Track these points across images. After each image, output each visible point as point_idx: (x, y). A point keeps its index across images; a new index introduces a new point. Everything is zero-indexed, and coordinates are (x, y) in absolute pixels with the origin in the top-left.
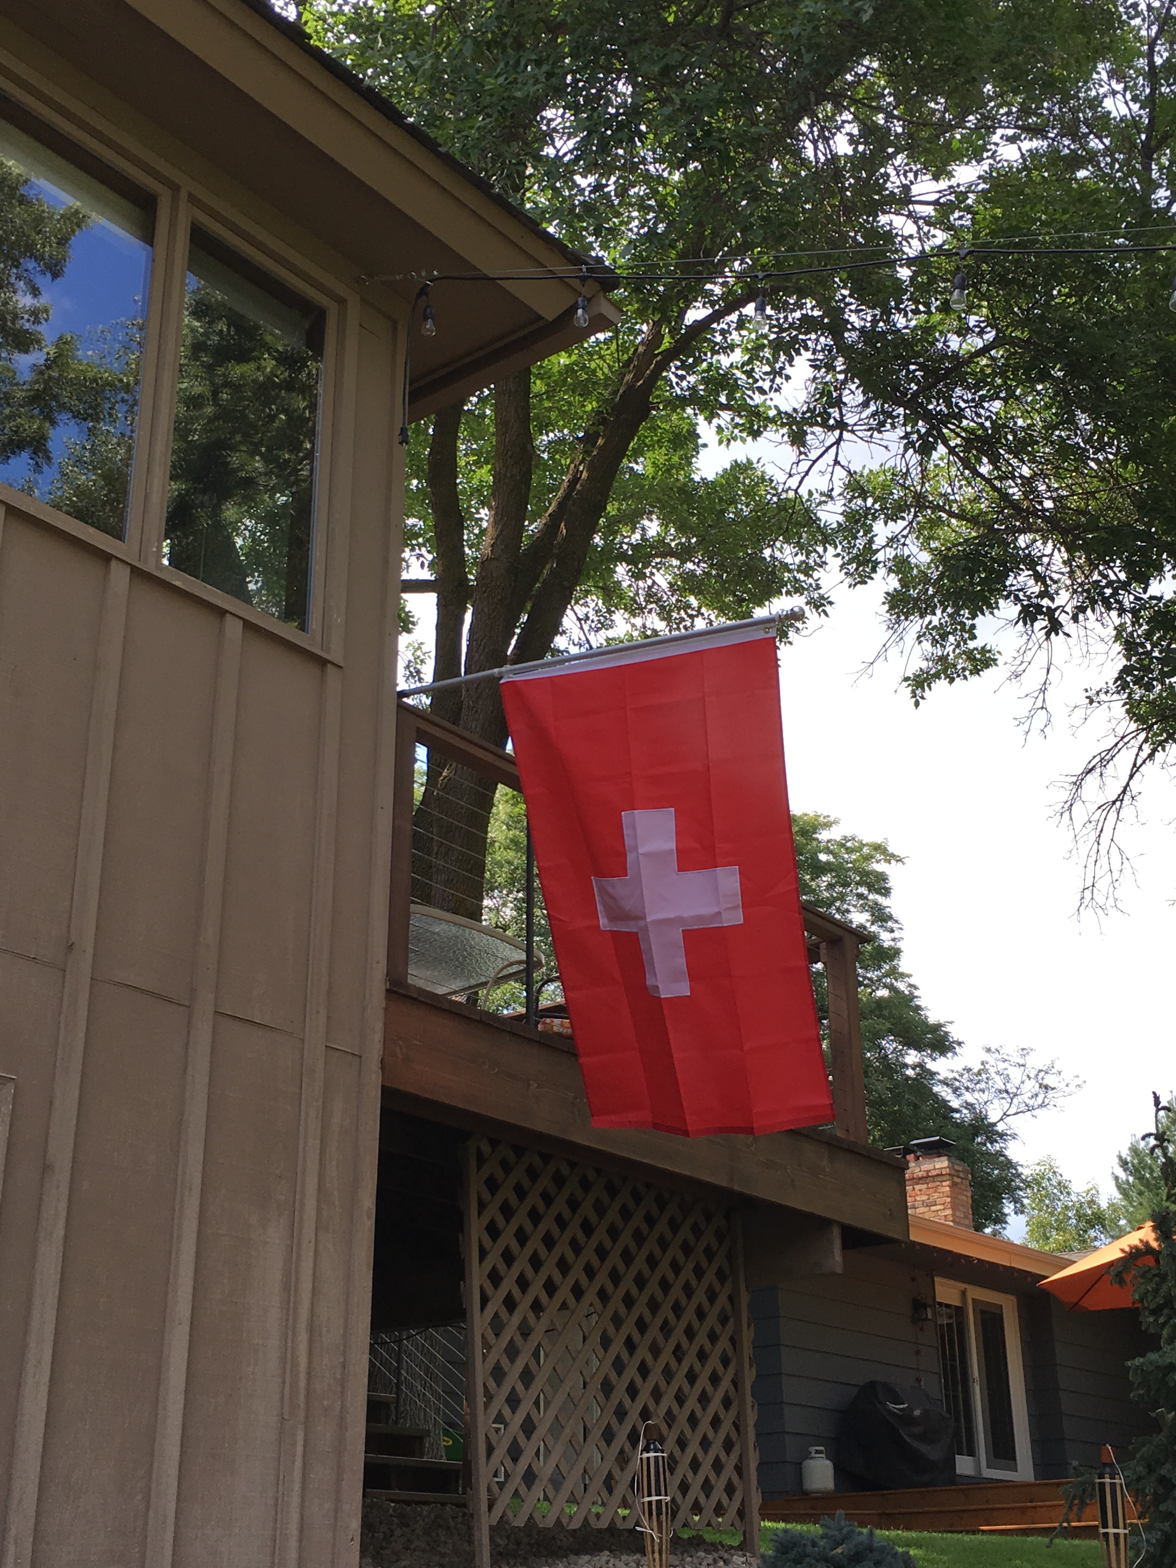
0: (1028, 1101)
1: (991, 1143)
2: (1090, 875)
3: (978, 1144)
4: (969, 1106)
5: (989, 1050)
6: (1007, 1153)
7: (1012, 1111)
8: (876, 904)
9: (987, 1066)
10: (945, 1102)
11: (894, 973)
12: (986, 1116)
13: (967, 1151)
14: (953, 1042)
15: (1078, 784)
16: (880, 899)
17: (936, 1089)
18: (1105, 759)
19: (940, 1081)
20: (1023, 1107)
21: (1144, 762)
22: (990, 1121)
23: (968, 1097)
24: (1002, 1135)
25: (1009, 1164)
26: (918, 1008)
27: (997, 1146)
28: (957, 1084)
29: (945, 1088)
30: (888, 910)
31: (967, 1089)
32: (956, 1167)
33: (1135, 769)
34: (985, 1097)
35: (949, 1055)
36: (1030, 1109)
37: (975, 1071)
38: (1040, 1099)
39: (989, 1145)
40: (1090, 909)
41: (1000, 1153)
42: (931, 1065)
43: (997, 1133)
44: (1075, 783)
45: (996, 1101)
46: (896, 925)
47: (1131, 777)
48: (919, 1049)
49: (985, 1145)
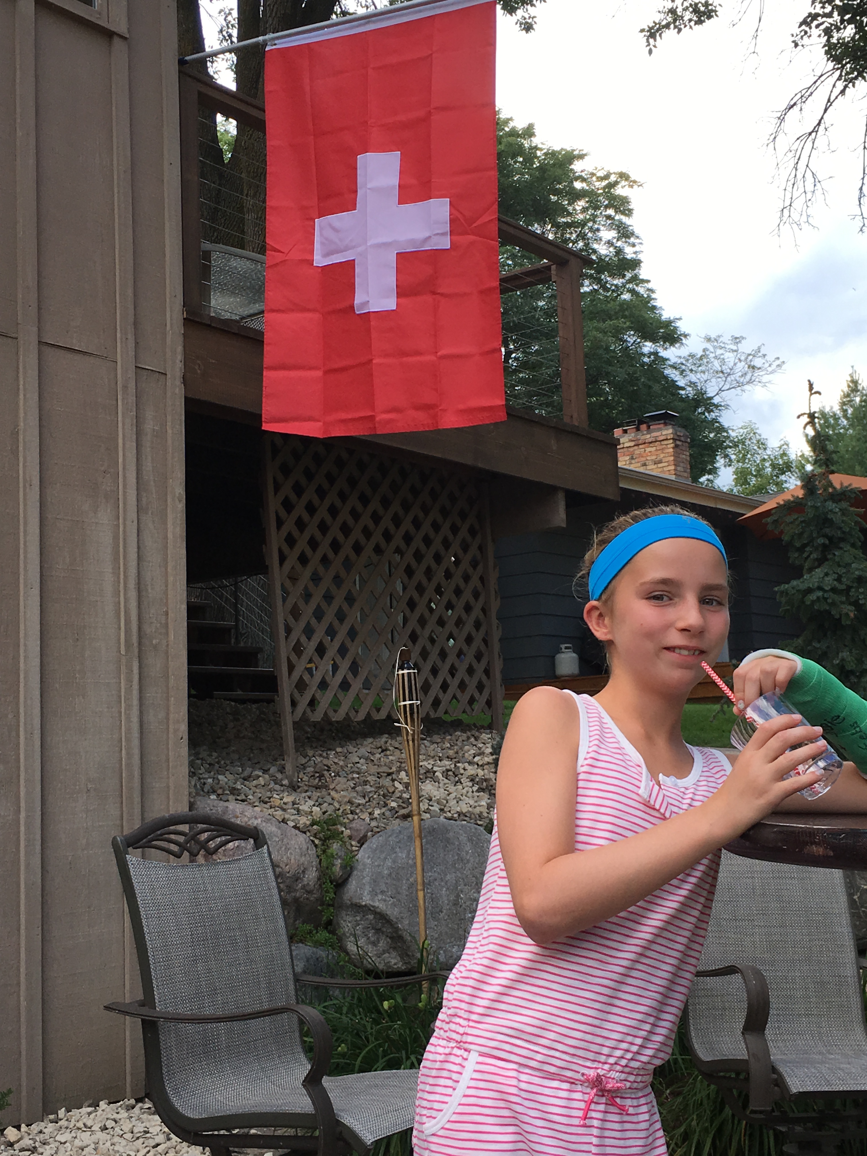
0: (738, 379)
1: (709, 412)
2: (788, 195)
3: (699, 414)
4: (692, 384)
5: (709, 340)
6: (720, 420)
7: (727, 387)
8: (622, 223)
9: (707, 353)
10: (674, 382)
11: (635, 279)
12: (706, 392)
13: (689, 419)
14: (680, 335)
15: (781, 119)
16: (624, 219)
17: (666, 372)
18: (805, 95)
19: (671, 366)
20: (734, 384)
21: (836, 98)
22: (708, 395)
23: (693, 377)
24: (717, 406)
25: (722, 429)
26: (654, 308)
27: (713, 415)
28: (684, 367)
29: (674, 371)
30: (631, 228)
31: (691, 370)
32: (678, 434)
33: (830, 102)
34: (705, 377)
35: (677, 345)
36: (740, 385)
37: (699, 356)
38: (748, 377)
39: (707, 414)
40: (787, 224)
41: (715, 421)
42: (663, 353)
43: (714, 405)
44: (779, 118)
45: (713, 380)
46: (637, 241)
47: (826, 110)
48: (654, 340)
49: (704, 414)
